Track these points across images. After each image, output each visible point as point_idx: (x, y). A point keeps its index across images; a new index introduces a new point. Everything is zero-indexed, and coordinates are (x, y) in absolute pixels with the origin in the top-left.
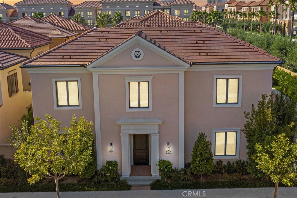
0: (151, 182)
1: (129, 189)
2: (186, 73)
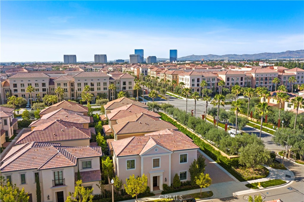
0: (161, 192)
1: (155, 195)
2: (171, 154)
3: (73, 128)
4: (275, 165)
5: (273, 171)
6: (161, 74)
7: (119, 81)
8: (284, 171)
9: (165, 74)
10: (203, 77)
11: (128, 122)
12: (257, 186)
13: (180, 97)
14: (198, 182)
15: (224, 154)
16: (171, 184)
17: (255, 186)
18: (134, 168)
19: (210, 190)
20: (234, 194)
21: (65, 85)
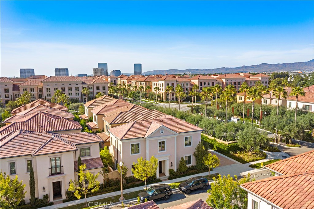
0: (168, 178)
2: (177, 136)
3: (60, 119)
4: (270, 149)
5: (269, 154)
6: (132, 82)
7: (92, 86)
8: (279, 153)
9: (137, 81)
10: (177, 82)
11: (121, 113)
12: (261, 166)
13: (156, 102)
14: (207, 163)
15: (220, 141)
16: (177, 170)
17: (258, 166)
18: (138, 152)
19: (217, 173)
20: (241, 174)
21: (32, 91)
